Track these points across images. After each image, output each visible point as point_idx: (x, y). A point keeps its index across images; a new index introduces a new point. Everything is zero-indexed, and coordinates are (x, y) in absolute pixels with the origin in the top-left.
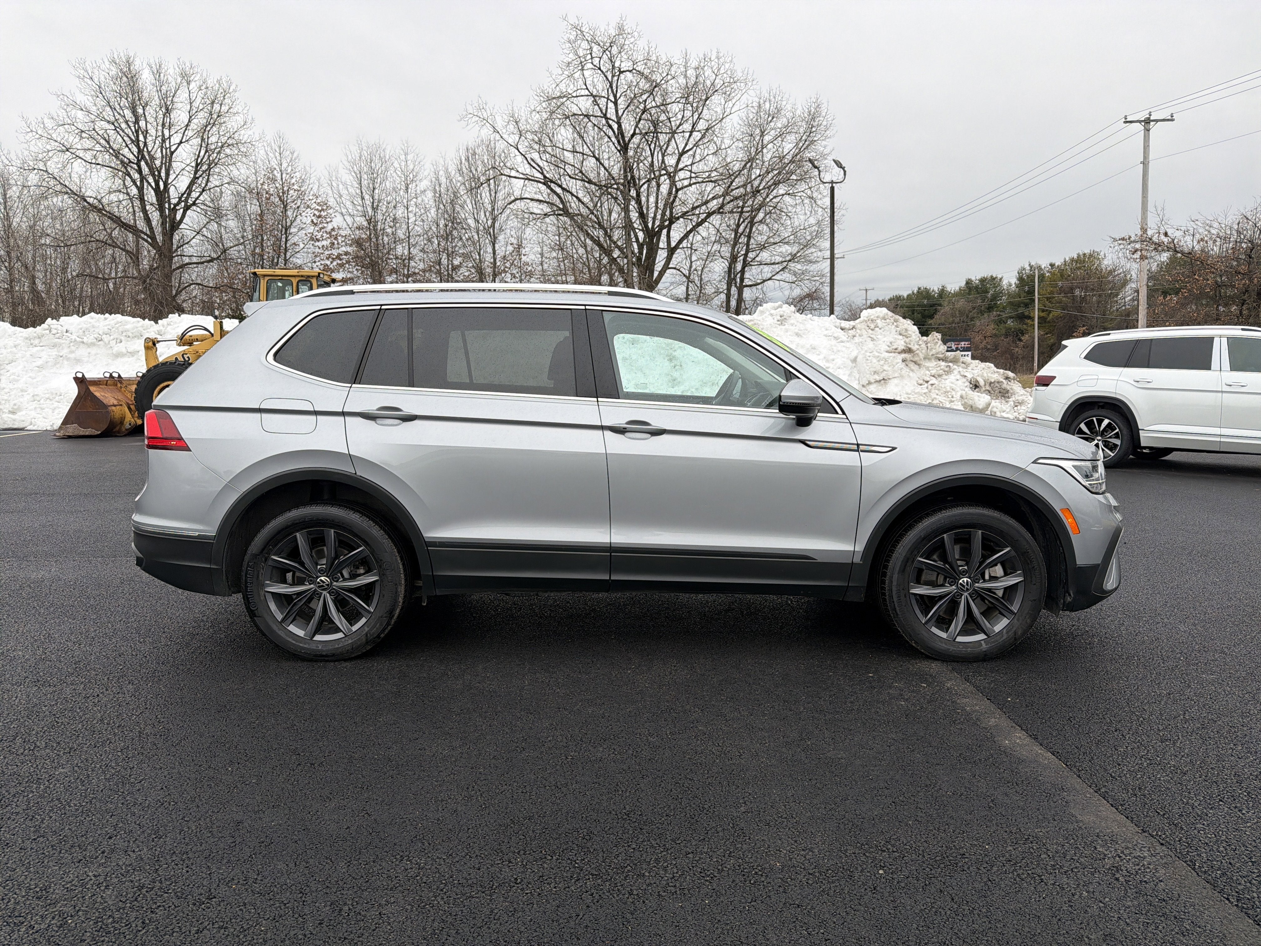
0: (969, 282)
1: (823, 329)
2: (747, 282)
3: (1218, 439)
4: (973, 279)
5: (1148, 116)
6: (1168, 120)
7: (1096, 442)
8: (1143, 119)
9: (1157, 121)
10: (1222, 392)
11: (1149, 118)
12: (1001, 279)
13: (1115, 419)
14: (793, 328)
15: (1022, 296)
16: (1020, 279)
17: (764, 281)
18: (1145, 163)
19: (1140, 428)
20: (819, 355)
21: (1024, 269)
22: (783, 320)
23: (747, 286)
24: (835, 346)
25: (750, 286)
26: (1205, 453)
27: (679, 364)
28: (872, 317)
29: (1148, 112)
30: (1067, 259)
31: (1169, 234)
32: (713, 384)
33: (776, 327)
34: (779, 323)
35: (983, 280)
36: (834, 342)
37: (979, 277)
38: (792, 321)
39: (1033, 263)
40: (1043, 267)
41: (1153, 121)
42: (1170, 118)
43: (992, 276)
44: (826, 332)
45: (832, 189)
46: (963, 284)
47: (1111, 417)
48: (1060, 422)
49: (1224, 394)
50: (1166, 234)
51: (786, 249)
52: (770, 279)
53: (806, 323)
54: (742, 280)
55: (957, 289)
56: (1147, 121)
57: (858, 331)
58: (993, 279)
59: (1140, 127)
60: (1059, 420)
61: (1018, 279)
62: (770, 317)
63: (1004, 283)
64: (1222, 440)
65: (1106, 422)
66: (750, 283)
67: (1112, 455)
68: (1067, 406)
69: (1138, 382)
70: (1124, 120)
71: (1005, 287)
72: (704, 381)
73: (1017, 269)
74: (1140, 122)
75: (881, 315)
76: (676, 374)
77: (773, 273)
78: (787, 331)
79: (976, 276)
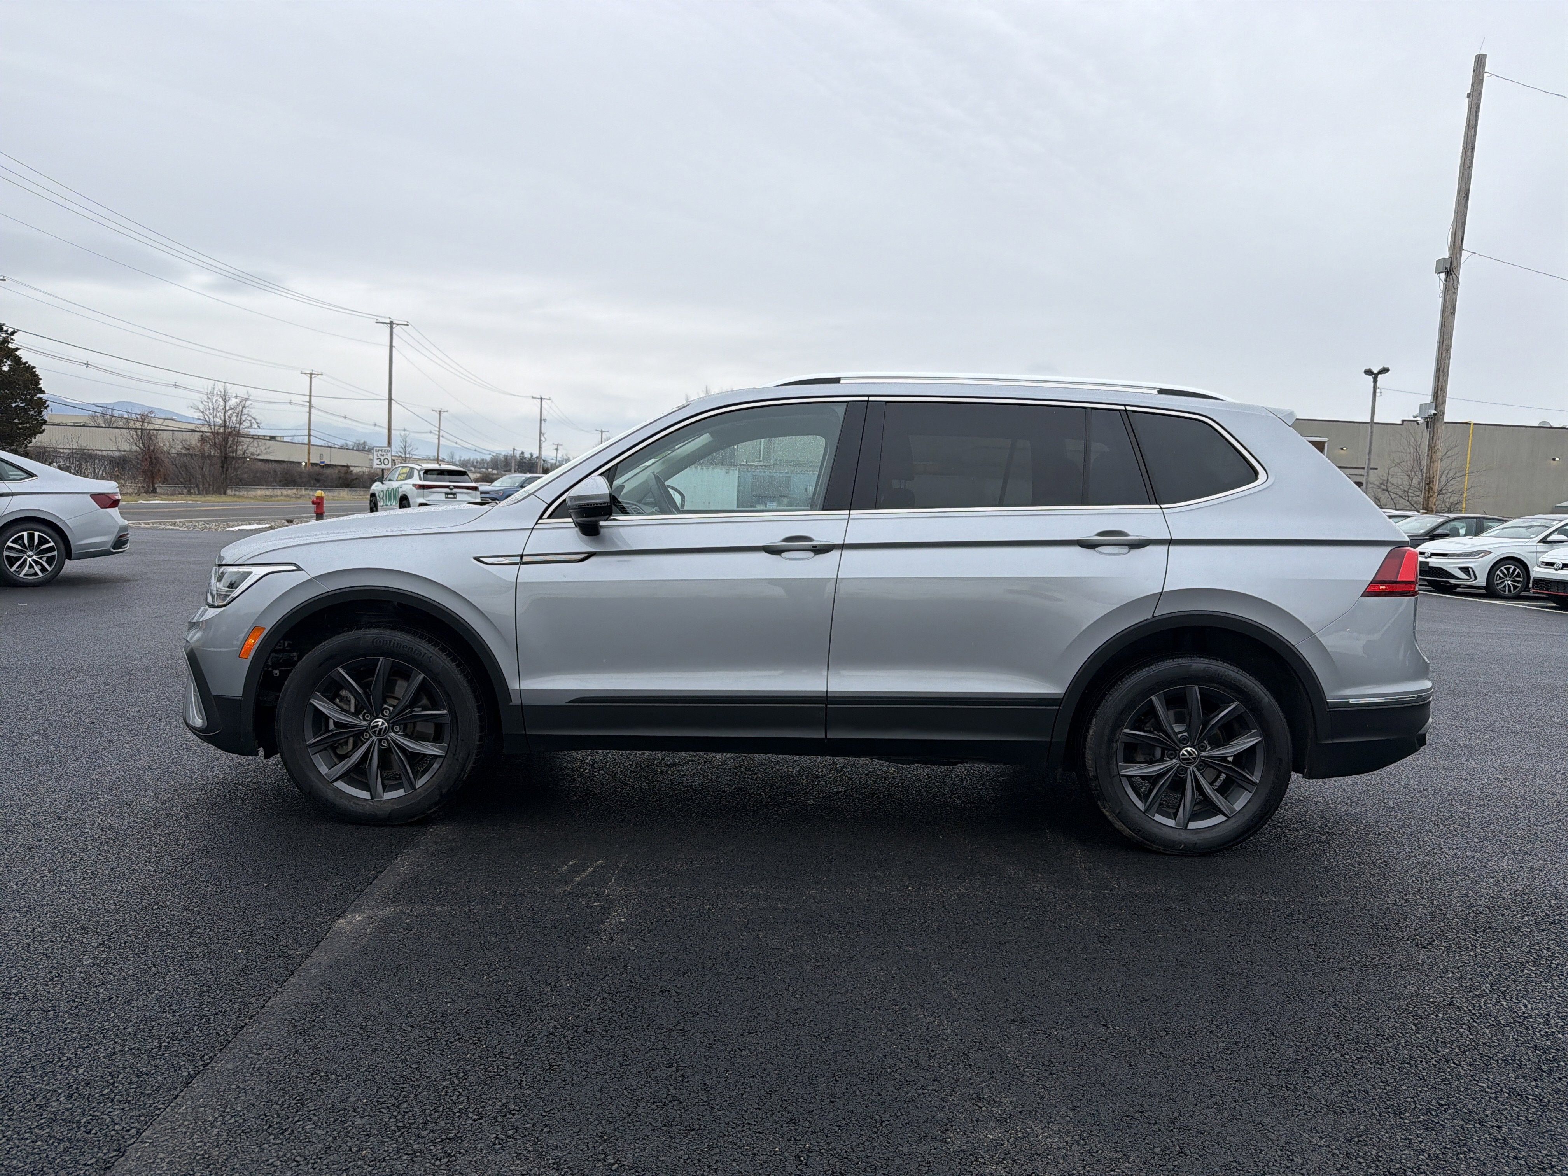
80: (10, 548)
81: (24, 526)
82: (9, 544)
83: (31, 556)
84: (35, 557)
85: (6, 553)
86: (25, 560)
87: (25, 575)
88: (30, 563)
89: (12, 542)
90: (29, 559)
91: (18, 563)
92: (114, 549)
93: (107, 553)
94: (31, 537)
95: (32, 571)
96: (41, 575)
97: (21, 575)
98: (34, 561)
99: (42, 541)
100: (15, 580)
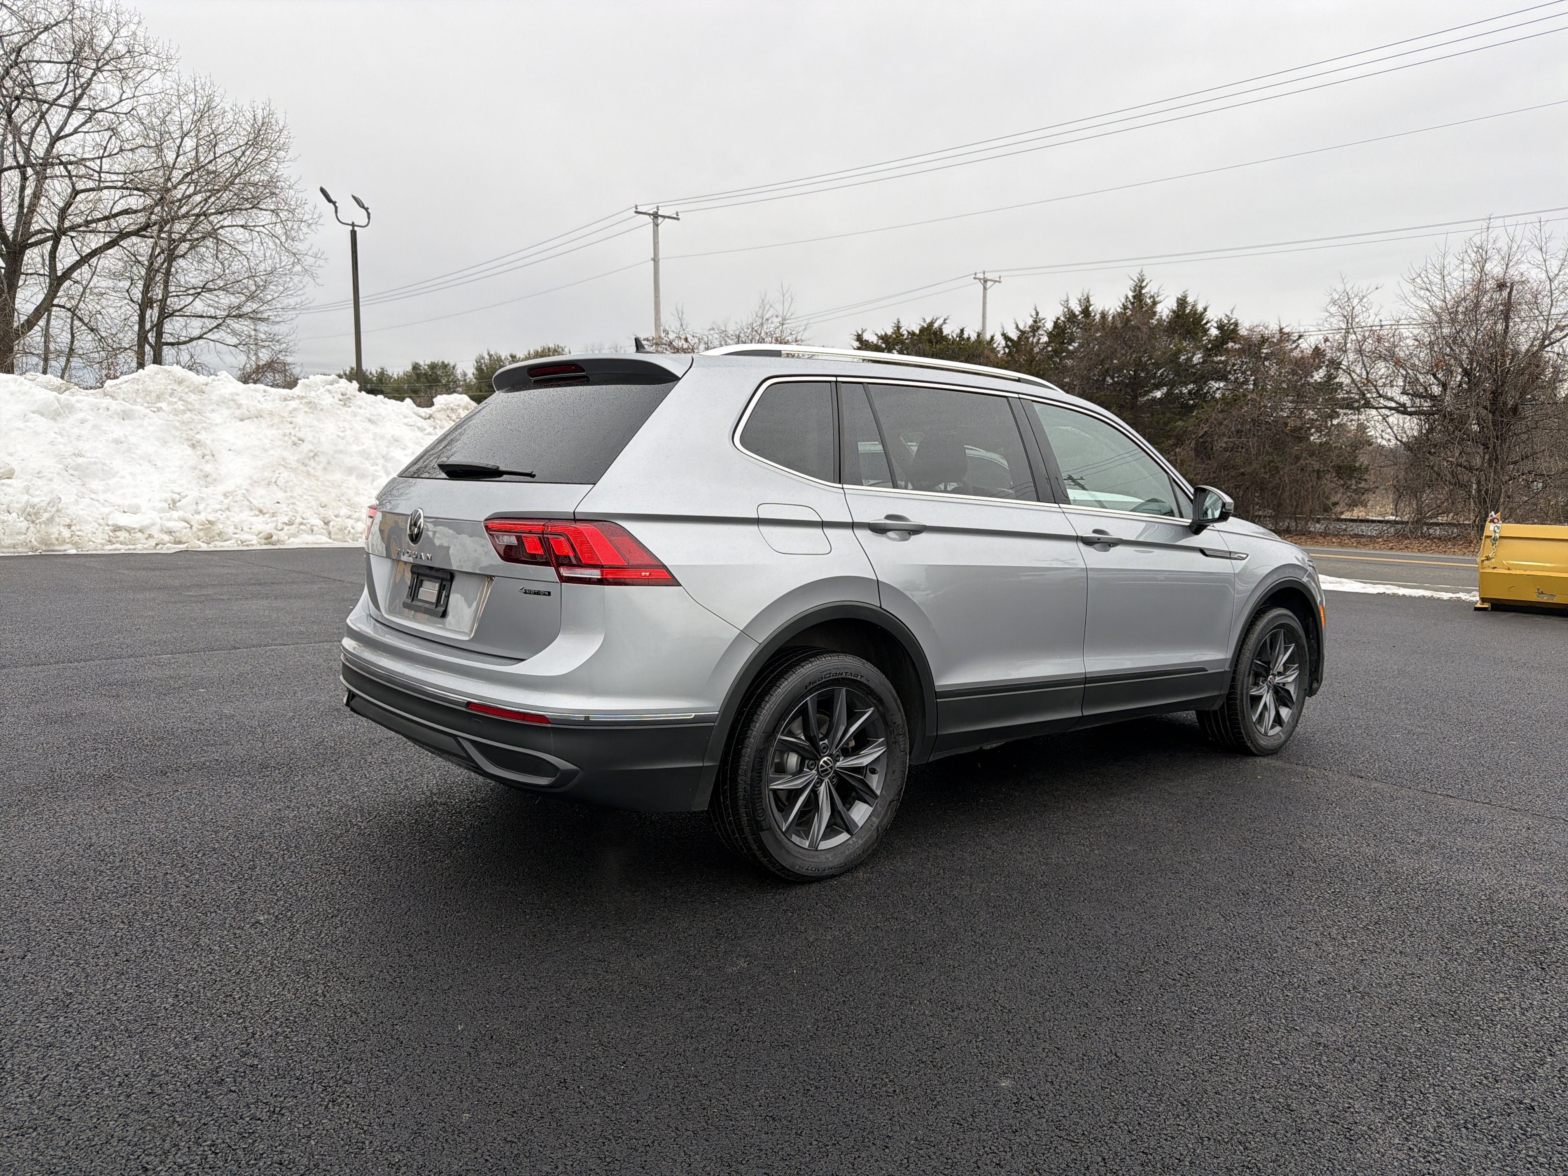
0: (416, 367)
1: (401, 416)
2: (167, 338)
4: (422, 363)
5: (655, 210)
6: (674, 218)
8: (651, 212)
9: (664, 217)
11: (657, 213)
12: (454, 367)
14: (362, 411)
15: (483, 390)
16: (479, 369)
17: (192, 340)
18: (655, 260)
20: (404, 449)
21: (483, 358)
22: (346, 400)
23: (167, 344)
24: (423, 439)
25: (172, 344)
27: (208, 452)
28: (451, 405)
29: (655, 206)
30: (532, 352)
31: (689, 340)
32: (269, 484)
33: (339, 409)
34: (342, 403)
35: (433, 366)
36: (420, 434)
37: (428, 362)
38: (359, 403)
39: (492, 353)
40: (503, 358)
41: (662, 216)
42: (675, 216)
43: (443, 362)
44: (406, 420)
45: (354, 234)
46: (409, 368)
50: (686, 340)
51: (226, 300)
52: (200, 337)
53: (377, 406)
54: (159, 334)
55: (401, 374)
56: (656, 216)
57: (438, 422)
58: (445, 366)
59: (649, 219)
61: (477, 369)
62: (328, 395)
63: (458, 372)
66: (171, 340)
70: (634, 209)
71: (459, 377)
72: (255, 478)
73: (474, 358)
74: (649, 214)
75: (463, 405)
76: (208, 468)
77: (205, 330)
78: (355, 415)
79: (425, 361)
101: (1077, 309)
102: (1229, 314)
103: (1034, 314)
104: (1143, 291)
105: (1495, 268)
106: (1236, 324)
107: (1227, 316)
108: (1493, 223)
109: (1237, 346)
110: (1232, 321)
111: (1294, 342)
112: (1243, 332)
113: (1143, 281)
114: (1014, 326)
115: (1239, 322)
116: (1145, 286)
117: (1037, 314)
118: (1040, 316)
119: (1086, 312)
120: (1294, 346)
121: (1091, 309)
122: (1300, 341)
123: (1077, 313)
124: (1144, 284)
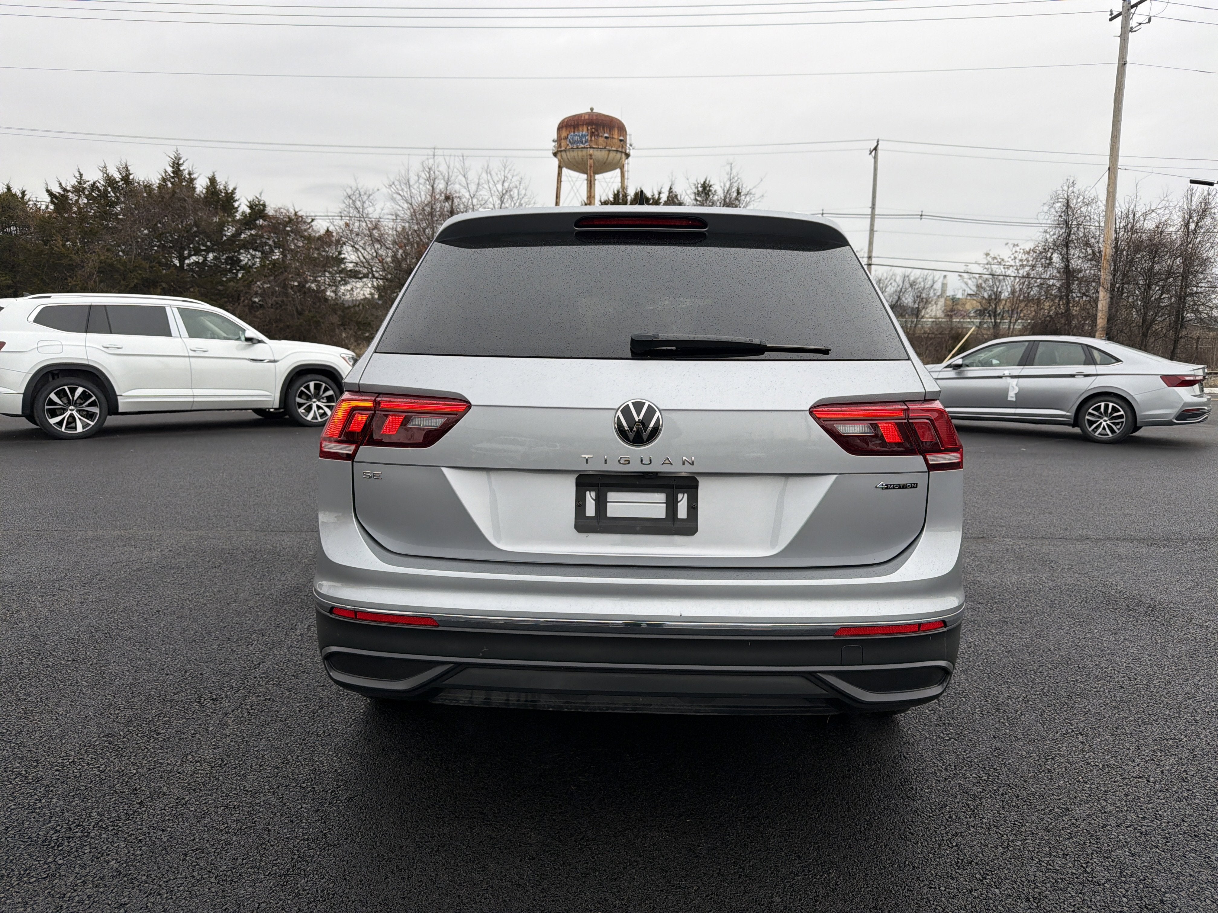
3: (191, 399)
7: (69, 412)
10: (189, 357)
13: (90, 387)
19: (118, 393)
26: (168, 414)
47: (85, 385)
48: (24, 394)
49: (191, 359)
60: (23, 392)
64: (196, 399)
65: (80, 390)
67: (92, 424)
68: (31, 375)
69: (107, 348)
80: (1090, 414)
81: (1102, 399)
82: (1090, 411)
83: (1105, 421)
84: (1108, 422)
85: (1087, 417)
86: (1101, 423)
87: (1100, 434)
88: (1104, 427)
89: (1093, 409)
90: (1104, 423)
91: (1095, 426)
92: (1177, 419)
93: (1170, 423)
94: (1107, 406)
95: (1104, 432)
96: (1110, 435)
97: (1096, 434)
98: (1108, 425)
99: (1115, 410)
100: (1092, 437)
101: (117, 176)
102: (258, 196)
103: (77, 175)
104: (181, 168)
105: (440, 186)
106: (264, 206)
107: (257, 198)
108: (438, 152)
109: (266, 223)
110: (261, 203)
111: (309, 223)
112: (270, 211)
113: (180, 159)
114: (58, 185)
115: (267, 204)
116: (182, 164)
117: (81, 175)
118: (84, 178)
119: (126, 179)
120: (308, 226)
121: (131, 177)
122: (312, 224)
123: (118, 179)
124: (181, 162)
